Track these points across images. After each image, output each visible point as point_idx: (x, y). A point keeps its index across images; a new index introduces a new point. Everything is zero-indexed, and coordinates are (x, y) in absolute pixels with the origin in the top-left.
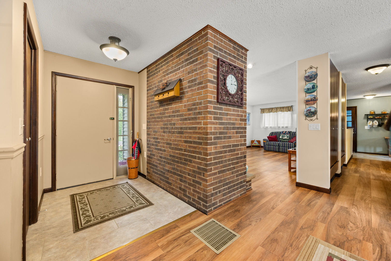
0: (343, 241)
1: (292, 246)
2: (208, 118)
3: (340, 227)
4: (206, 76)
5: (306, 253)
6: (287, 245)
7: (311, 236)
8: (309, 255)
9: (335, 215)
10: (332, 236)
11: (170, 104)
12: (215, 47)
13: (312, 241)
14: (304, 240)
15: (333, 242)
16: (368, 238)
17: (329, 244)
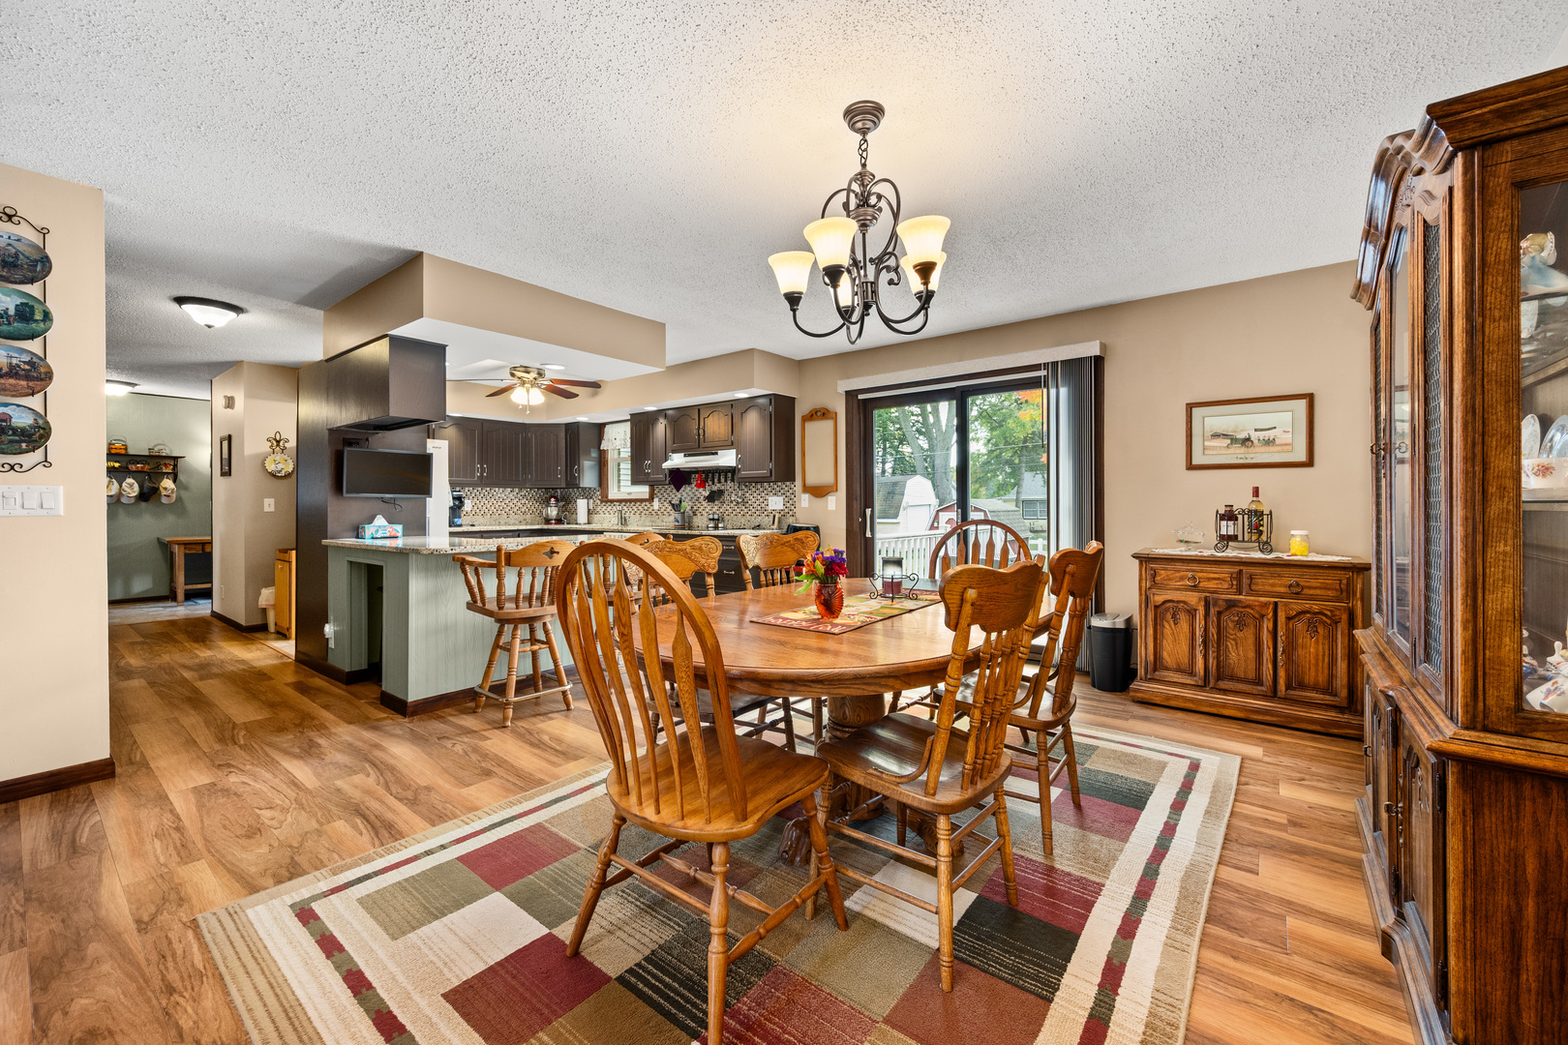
0: (288, 861)
1: (175, 990)
3: (249, 837)
5: (239, 958)
6: (154, 1002)
7: (199, 917)
8: (253, 956)
9: (202, 820)
10: (253, 870)
13: (220, 921)
14: (192, 941)
15: (271, 881)
16: (324, 814)
17: (268, 891)
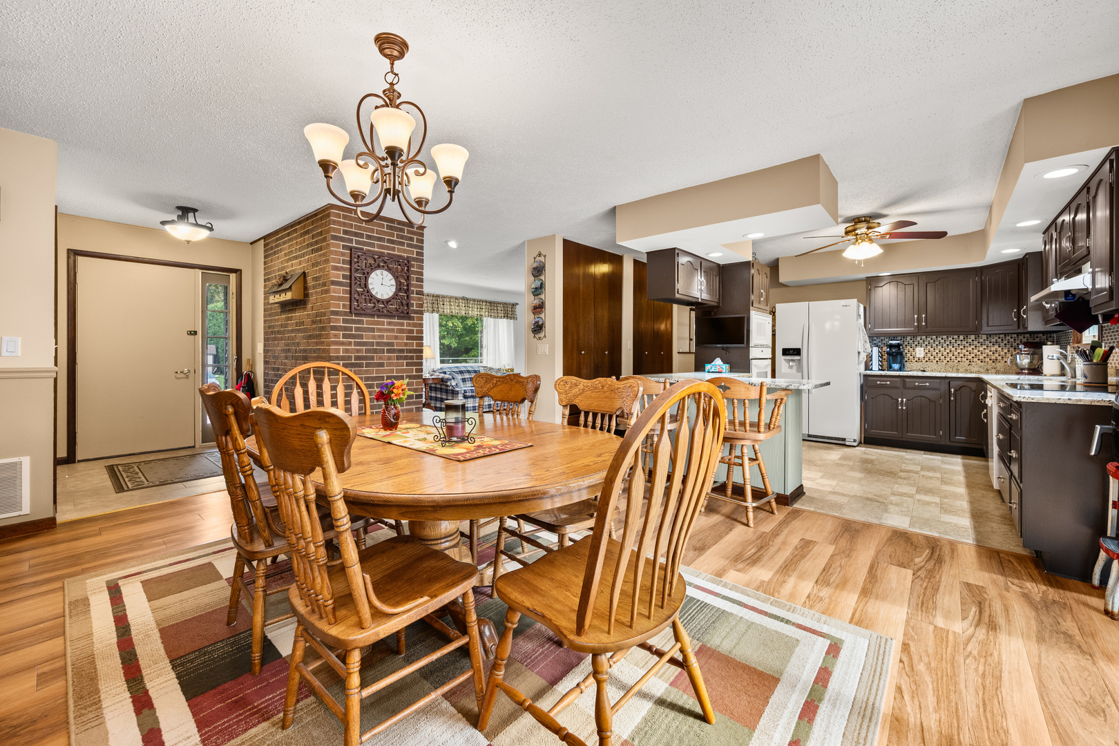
2: (331, 336)
4: (328, 274)
11: (292, 310)
12: (346, 232)
